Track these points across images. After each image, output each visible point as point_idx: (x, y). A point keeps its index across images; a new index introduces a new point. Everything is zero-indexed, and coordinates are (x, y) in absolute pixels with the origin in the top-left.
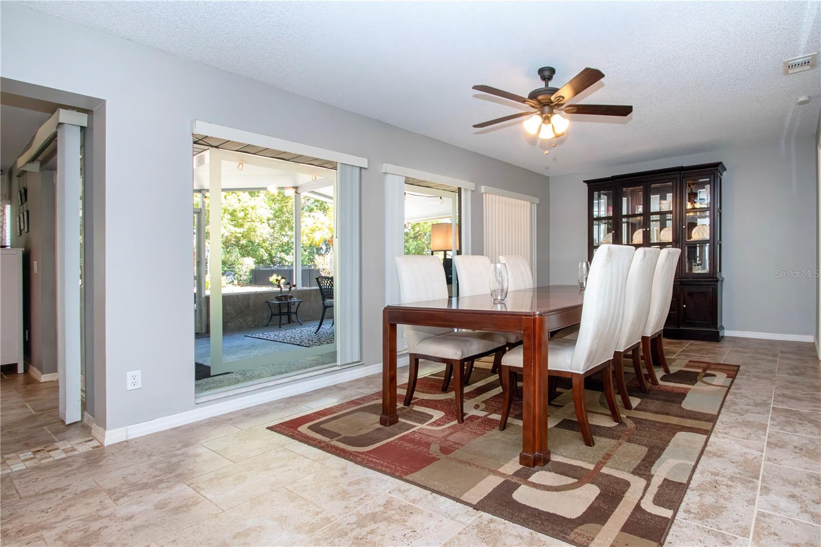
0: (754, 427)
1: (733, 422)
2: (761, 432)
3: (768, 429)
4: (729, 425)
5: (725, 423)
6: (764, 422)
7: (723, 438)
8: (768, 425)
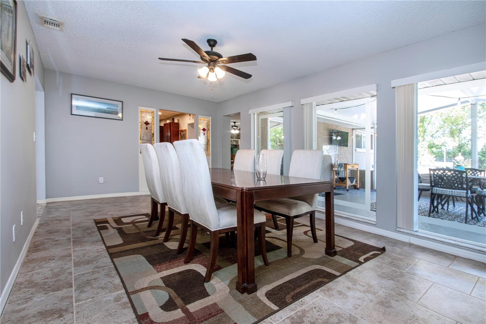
0: (83, 261)
1: (99, 260)
2: (77, 260)
3: (73, 264)
4: (100, 257)
5: (103, 257)
6: (76, 268)
7: (98, 249)
8: (73, 267)
